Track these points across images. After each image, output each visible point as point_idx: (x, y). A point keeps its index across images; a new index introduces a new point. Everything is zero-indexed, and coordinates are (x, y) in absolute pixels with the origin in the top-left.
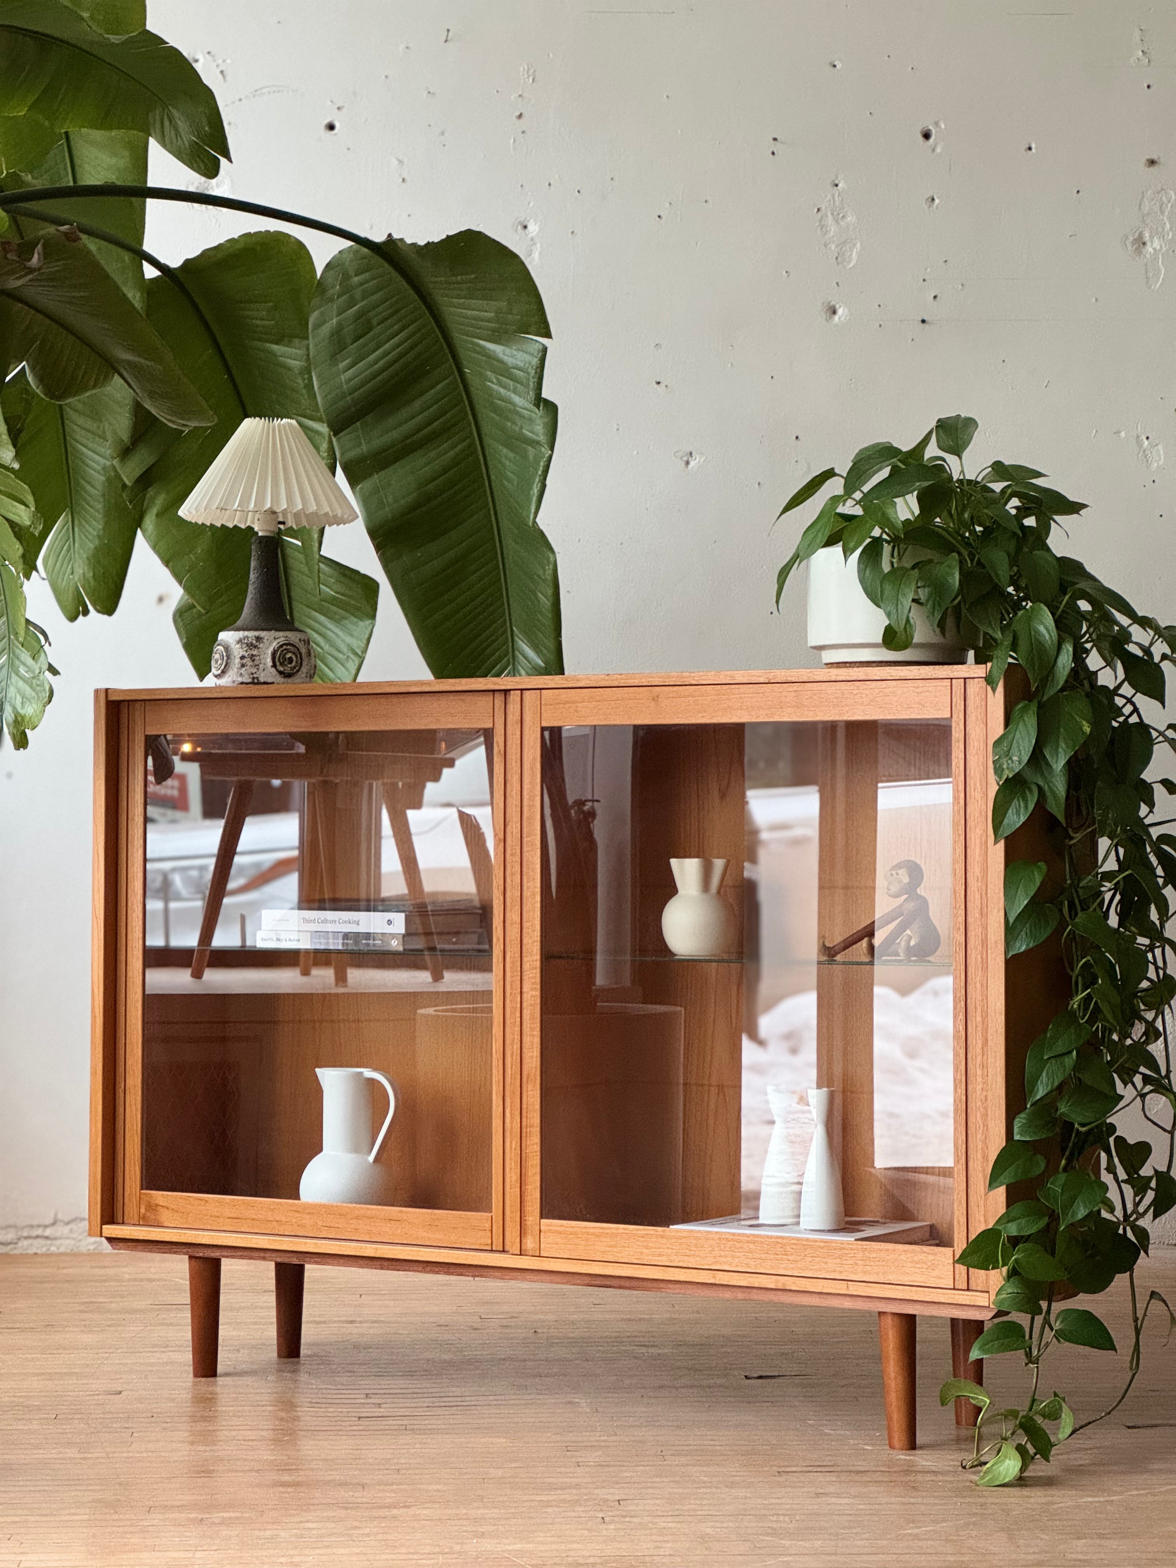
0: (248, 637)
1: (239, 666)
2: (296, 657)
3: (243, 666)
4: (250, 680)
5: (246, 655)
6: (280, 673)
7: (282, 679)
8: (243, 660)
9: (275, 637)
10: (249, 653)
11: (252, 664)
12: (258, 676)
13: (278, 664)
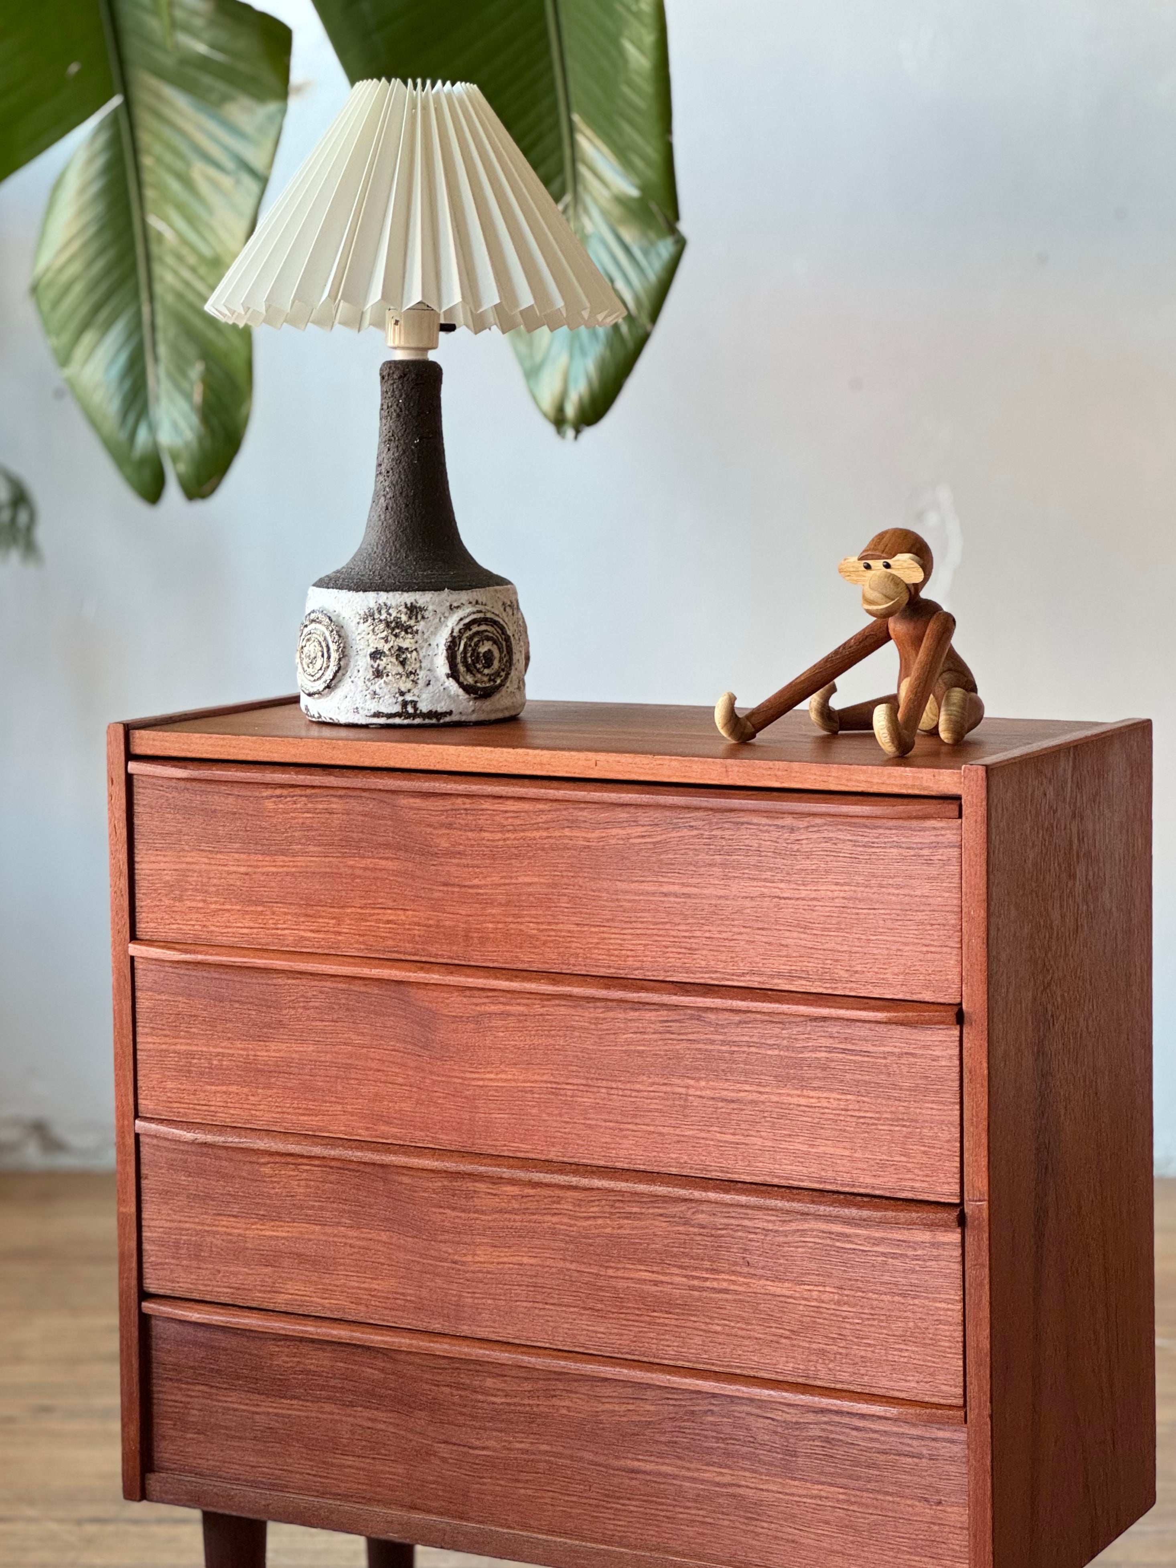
0: (388, 608)
1: (370, 675)
2: (500, 649)
3: (378, 674)
4: (397, 708)
5: (386, 648)
6: (467, 689)
7: (471, 703)
8: (378, 661)
9: (451, 606)
10: (391, 644)
11: (400, 669)
12: (415, 699)
13: (462, 668)
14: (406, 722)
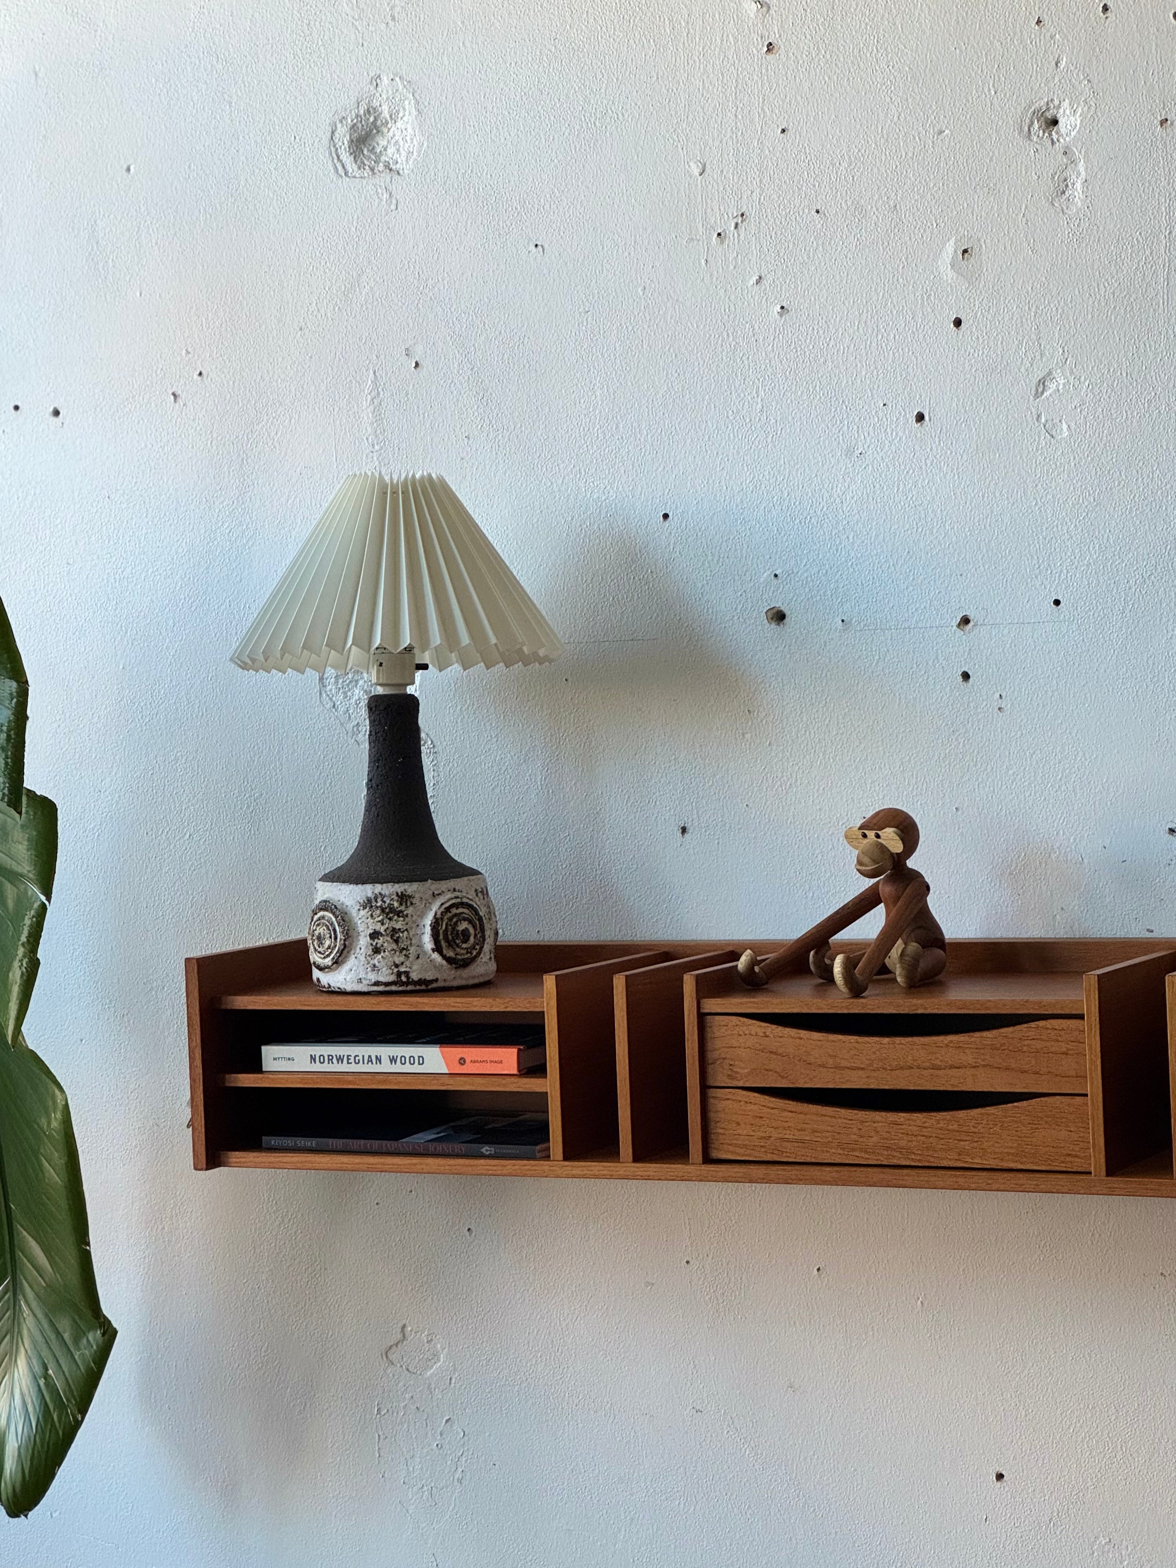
0: (382, 896)
1: (370, 952)
2: (474, 927)
3: (377, 950)
4: (392, 978)
5: (382, 929)
6: (449, 960)
7: (453, 972)
8: (376, 940)
9: (434, 893)
10: (386, 926)
11: (395, 947)
12: (408, 969)
13: (443, 944)
14: (401, 989)
